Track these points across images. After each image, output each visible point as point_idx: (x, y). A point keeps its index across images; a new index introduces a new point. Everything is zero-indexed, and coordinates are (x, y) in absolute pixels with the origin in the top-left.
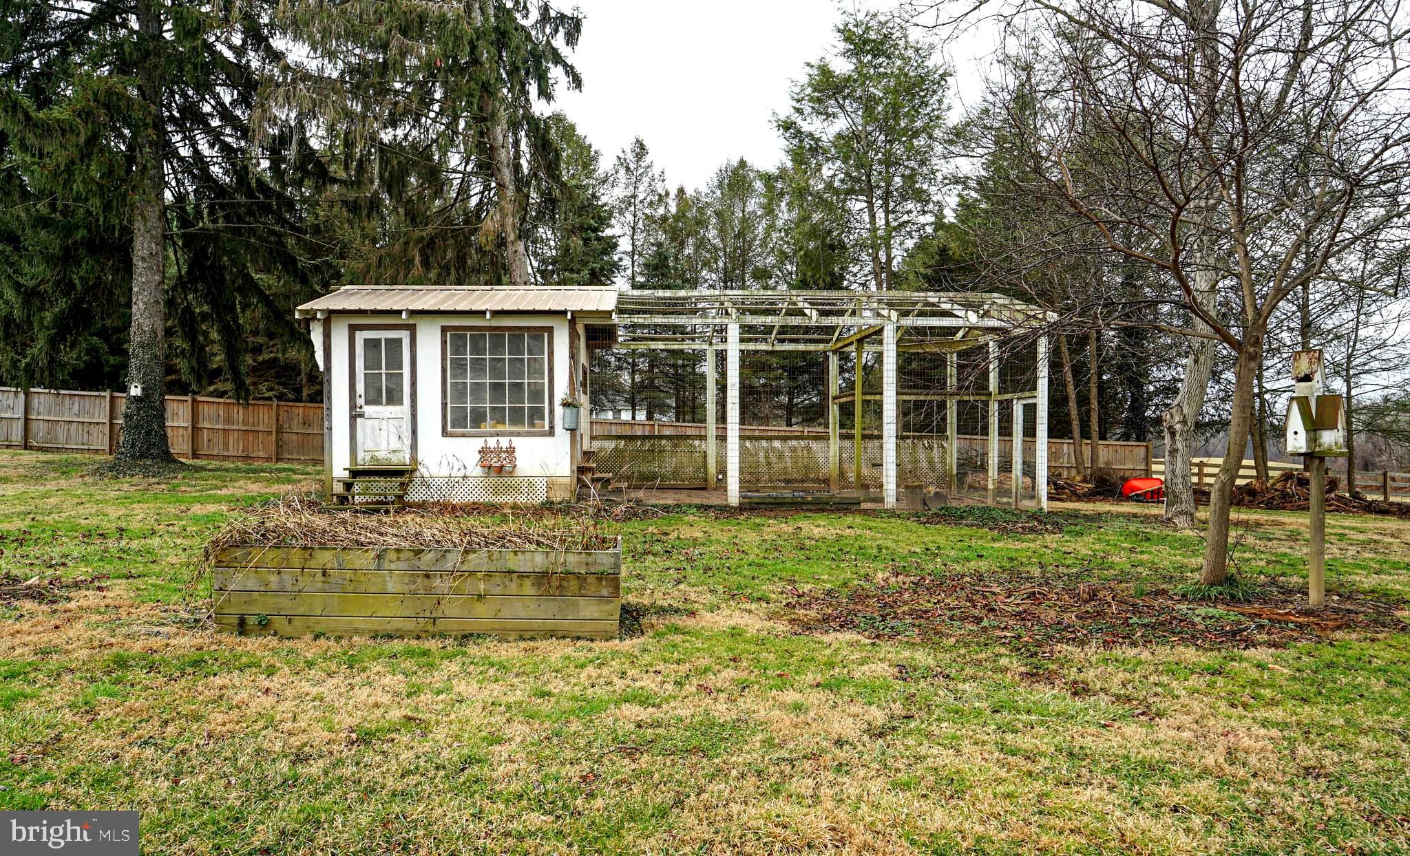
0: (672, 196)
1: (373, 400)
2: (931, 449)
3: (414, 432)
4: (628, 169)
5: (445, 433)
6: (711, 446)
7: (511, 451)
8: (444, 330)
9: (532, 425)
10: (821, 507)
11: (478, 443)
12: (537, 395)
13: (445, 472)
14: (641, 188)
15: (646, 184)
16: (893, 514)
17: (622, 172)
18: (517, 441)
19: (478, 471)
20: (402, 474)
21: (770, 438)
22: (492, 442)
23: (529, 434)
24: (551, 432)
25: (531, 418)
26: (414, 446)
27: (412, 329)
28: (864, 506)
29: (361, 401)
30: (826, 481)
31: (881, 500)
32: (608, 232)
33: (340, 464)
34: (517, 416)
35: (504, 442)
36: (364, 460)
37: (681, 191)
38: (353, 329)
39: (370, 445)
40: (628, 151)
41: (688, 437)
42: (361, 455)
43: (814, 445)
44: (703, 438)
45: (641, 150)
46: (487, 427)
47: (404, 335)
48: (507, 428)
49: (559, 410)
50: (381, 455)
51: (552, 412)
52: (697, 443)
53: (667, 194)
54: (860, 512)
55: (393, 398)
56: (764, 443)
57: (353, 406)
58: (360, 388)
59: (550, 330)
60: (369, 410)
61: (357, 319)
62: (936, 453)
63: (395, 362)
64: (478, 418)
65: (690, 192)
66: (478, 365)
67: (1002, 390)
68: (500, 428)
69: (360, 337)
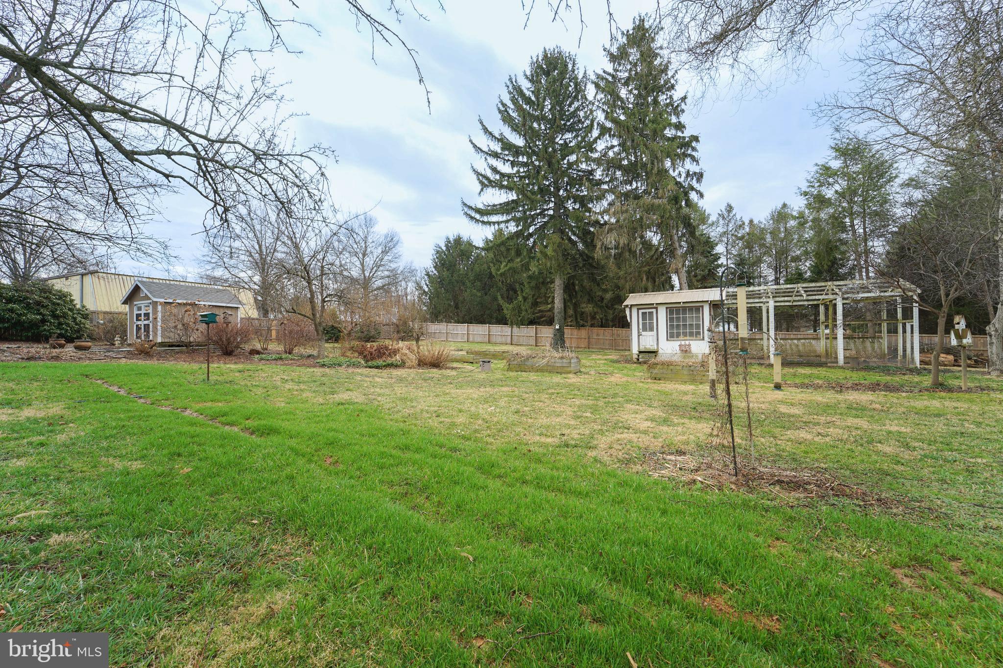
0: (746, 224)
1: (645, 329)
2: (874, 343)
3: (658, 340)
4: (723, 218)
5: (667, 340)
6: (765, 342)
7: (689, 345)
8: (667, 308)
9: (696, 337)
10: (810, 364)
11: (679, 343)
12: (698, 326)
13: (670, 352)
14: (731, 225)
15: (733, 223)
16: (842, 368)
17: (721, 219)
18: (691, 342)
19: (678, 352)
20: (654, 353)
21: (792, 339)
22: (683, 343)
23: (695, 340)
24: (703, 339)
25: (696, 335)
26: (658, 344)
27: (656, 308)
28: (829, 365)
29: (641, 331)
30: (819, 356)
31: (837, 362)
32: (715, 252)
33: (635, 350)
34: (691, 334)
35: (687, 342)
36: (642, 349)
37: (751, 221)
38: (638, 309)
39: (644, 344)
40: (723, 210)
41: (755, 339)
42: (641, 347)
43: (813, 342)
44: (762, 339)
45: (730, 208)
46: (681, 337)
47: (654, 311)
48: (688, 338)
49: (706, 332)
50: (647, 347)
51: (703, 333)
52: (759, 341)
53: (744, 224)
54: (827, 367)
55: (651, 329)
56: (789, 341)
57: (639, 332)
58: (641, 327)
59: (702, 307)
60: (643, 333)
61: (640, 307)
62: (876, 345)
63: (651, 318)
64: (678, 335)
65: (756, 222)
66: (678, 319)
67: (903, 319)
68: (685, 338)
69: (641, 311)
